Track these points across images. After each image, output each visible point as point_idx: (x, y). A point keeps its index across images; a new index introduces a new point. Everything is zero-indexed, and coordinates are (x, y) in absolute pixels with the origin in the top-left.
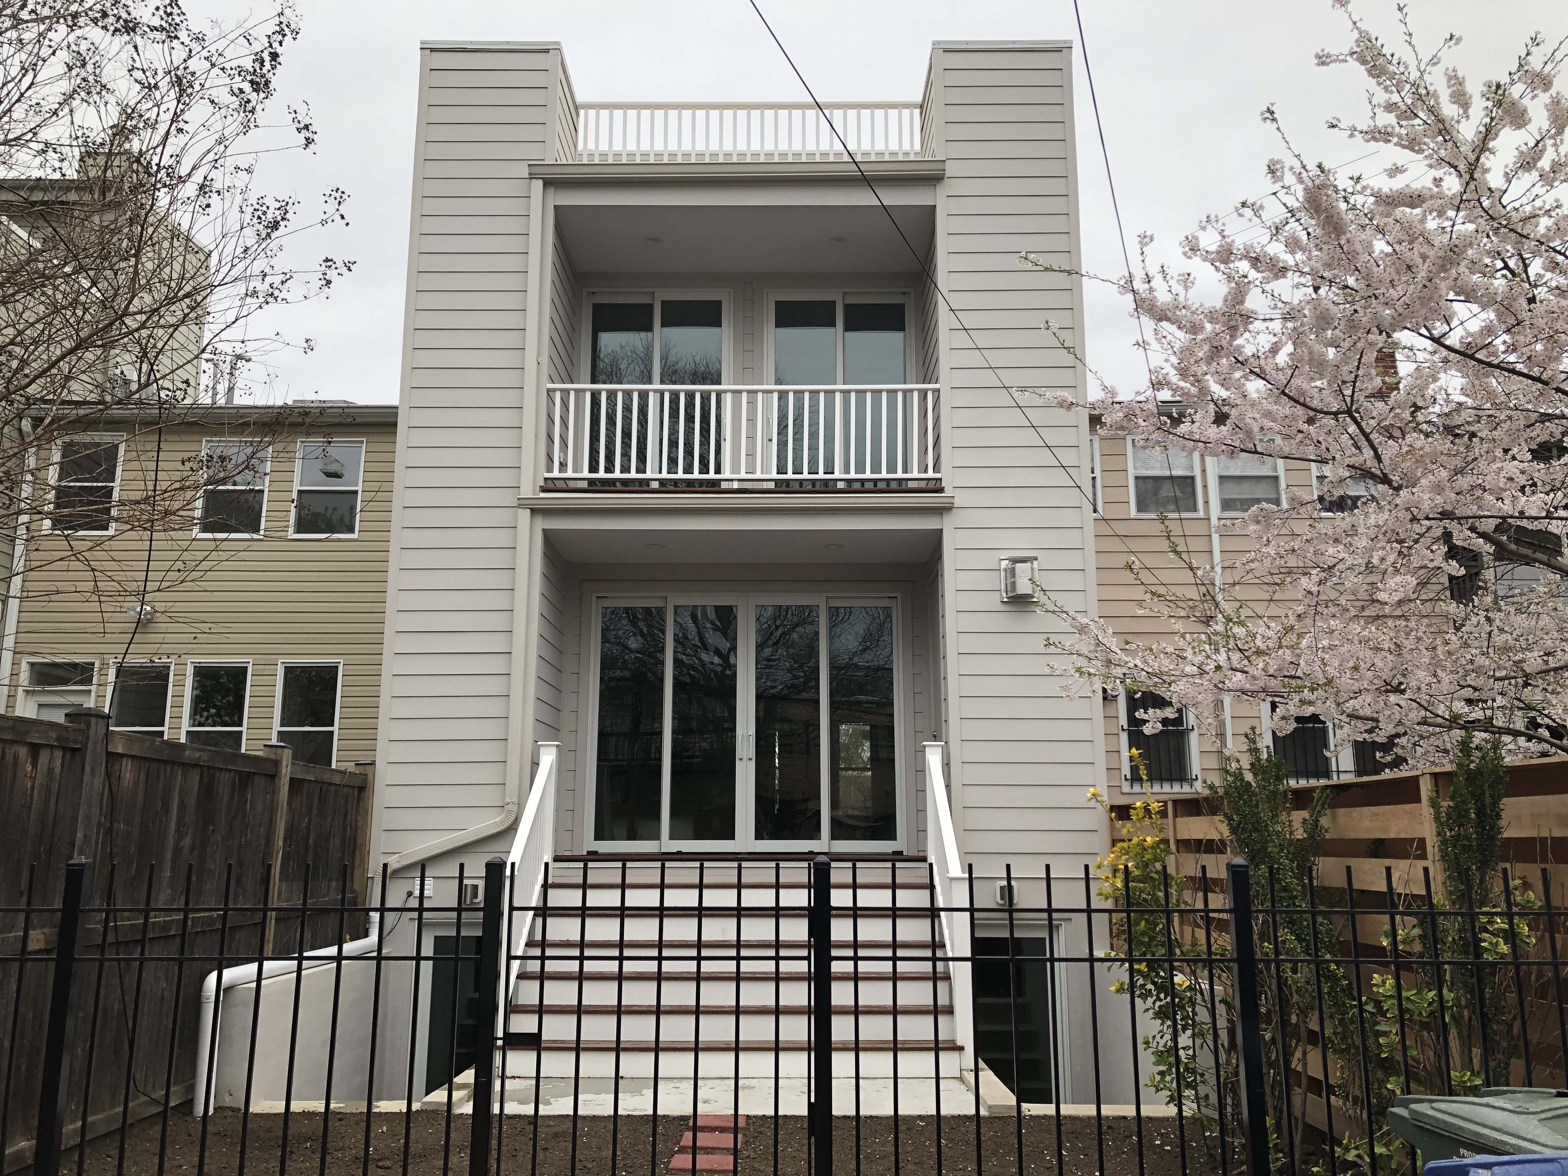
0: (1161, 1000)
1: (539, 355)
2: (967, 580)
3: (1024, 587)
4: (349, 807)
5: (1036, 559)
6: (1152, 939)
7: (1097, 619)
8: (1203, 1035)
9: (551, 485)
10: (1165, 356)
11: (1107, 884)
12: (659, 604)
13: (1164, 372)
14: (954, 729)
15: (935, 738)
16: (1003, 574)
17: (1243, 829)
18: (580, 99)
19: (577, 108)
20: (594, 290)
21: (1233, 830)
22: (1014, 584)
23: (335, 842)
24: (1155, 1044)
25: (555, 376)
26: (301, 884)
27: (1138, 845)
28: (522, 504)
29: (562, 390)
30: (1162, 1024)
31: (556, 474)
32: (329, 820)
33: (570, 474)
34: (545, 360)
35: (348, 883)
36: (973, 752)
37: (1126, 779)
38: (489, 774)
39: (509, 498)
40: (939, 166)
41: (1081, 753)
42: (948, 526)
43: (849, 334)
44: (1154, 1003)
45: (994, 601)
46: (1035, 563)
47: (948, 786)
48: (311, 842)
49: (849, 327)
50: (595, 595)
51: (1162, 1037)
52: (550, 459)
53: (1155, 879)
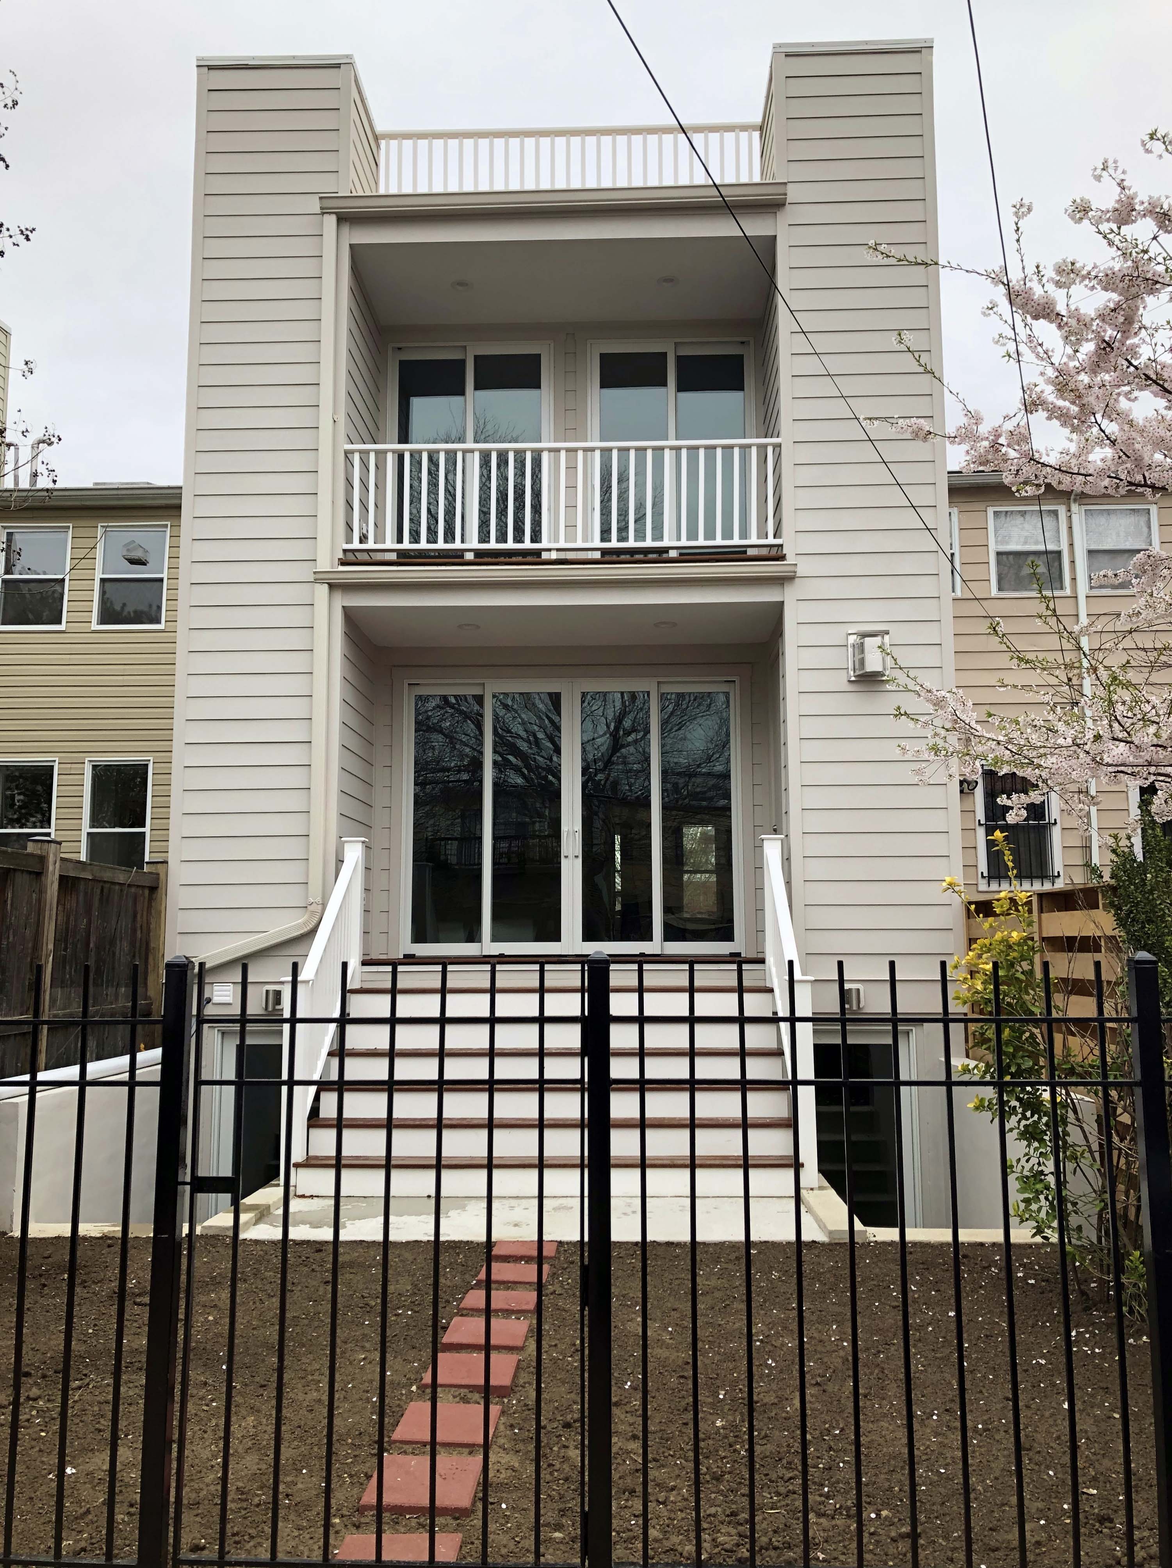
0: (1027, 1119)
1: (335, 413)
2: (809, 658)
3: (873, 664)
4: (139, 908)
5: (887, 633)
6: (1017, 1049)
7: (954, 690)
8: (1076, 1158)
9: (351, 557)
10: (1041, 369)
11: (965, 986)
12: (477, 691)
13: (1038, 389)
14: (795, 822)
15: (775, 831)
16: (850, 650)
17: (1133, 920)
18: (380, 128)
19: (377, 138)
20: (400, 345)
21: (1122, 922)
22: (862, 662)
23: (123, 947)
24: (1020, 1168)
25: (354, 436)
26: (81, 990)
27: (1002, 941)
28: (319, 578)
29: (361, 452)
30: (1029, 1146)
31: (356, 545)
32: (114, 923)
33: (370, 545)
34: (342, 418)
35: (140, 990)
36: (816, 846)
37: (983, 877)
38: (291, 872)
39: (305, 572)
40: (779, 190)
41: (937, 845)
42: (789, 597)
43: (683, 395)
44: (1019, 1122)
45: (841, 681)
46: (887, 637)
47: (788, 883)
48: (92, 945)
49: (683, 386)
50: (406, 682)
51: (1027, 1161)
52: (349, 527)
53: (1021, 981)
